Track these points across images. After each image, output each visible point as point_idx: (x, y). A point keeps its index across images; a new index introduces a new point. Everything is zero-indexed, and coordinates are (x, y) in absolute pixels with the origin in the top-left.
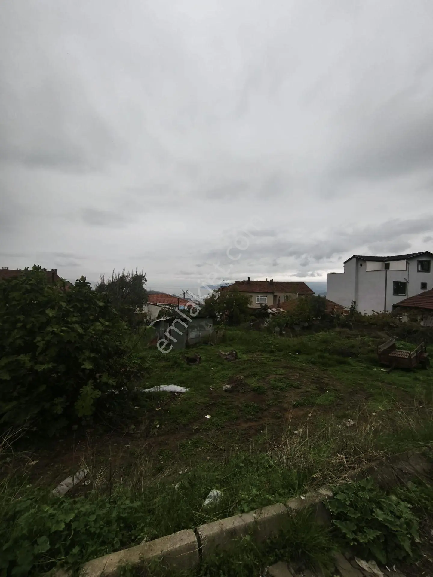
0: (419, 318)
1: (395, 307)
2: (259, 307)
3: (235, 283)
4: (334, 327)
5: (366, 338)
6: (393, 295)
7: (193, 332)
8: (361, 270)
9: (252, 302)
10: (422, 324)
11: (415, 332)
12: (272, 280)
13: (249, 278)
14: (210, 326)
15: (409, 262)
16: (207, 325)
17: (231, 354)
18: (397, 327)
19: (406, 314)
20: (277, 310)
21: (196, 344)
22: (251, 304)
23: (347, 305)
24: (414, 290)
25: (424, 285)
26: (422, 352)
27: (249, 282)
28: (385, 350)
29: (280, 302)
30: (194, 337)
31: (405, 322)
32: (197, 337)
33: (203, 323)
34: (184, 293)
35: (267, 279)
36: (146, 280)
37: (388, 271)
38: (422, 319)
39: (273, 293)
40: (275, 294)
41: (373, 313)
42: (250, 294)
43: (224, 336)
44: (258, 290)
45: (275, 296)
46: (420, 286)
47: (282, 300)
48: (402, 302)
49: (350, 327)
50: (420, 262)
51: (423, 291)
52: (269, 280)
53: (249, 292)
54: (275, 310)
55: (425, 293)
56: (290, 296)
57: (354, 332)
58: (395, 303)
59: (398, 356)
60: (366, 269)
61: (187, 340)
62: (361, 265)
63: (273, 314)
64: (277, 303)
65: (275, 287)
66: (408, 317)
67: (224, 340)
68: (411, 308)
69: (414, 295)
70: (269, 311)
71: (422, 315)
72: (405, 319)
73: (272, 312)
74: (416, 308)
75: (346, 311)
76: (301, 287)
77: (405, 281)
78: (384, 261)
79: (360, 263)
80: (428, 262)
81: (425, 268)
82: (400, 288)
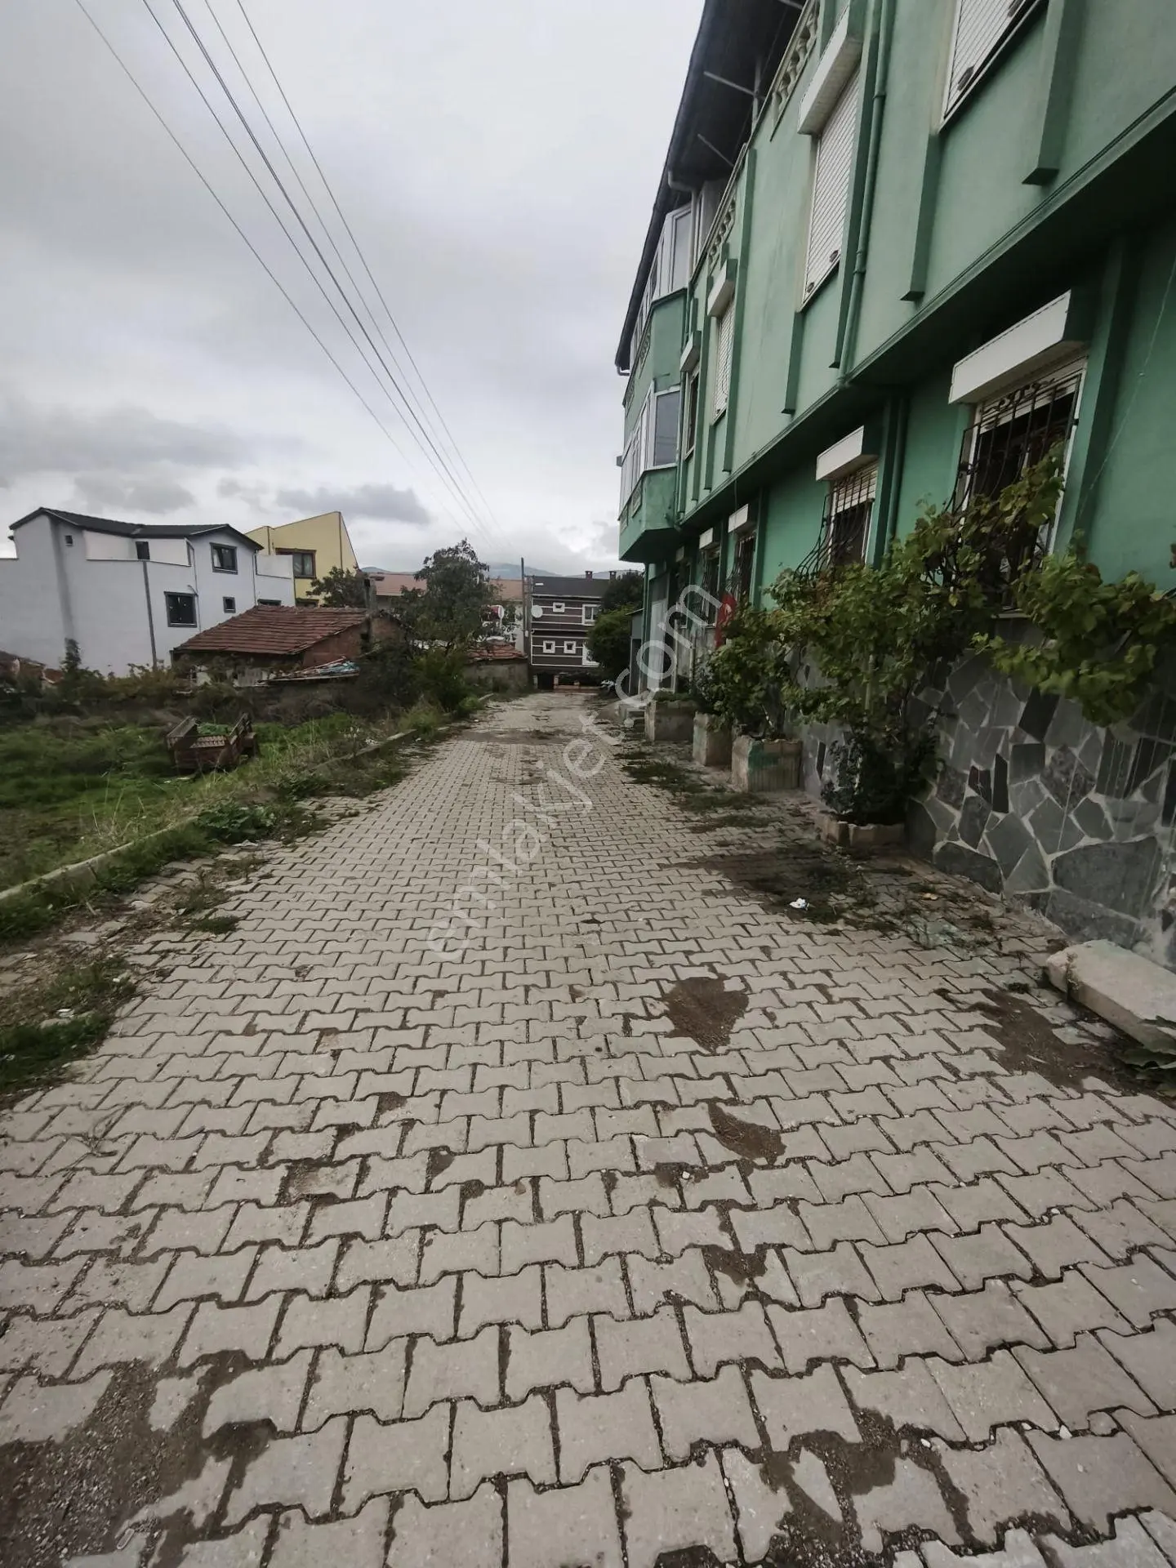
0: (229, 673)
1: (176, 654)
4: (30, 716)
5: (128, 731)
6: (170, 626)
8: (70, 553)
10: (236, 684)
11: (227, 700)
15: (193, 544)
18: (192, 696)
19: (203, 668)
24: (210, 615)
25: (229, 604)
26: (245, 732)
28: (181, 740)
31: (206, 683)
37: (148, 564)
38: (235, 677)
41: (132, 671)
46: (221, 604)
48: (191, 642)
49: (77, 712)
50: (217, 548)
51: (229, 616)
55: (233, 618)
57: (91, 721)
58: (177, 645)
59: (208, 745)
60: (83, 552)
62: (69, 540)
66: (208, 672)
68: (212, 654)
69: (214, 624)
71: (236, 665)
72: (203, 678)
74: (223, 653)
75: (52, 674)
77: (191, 592)
78: (134, 537)
79: (65, 532)
80: (232, 550)
81: (226, 562)
82: (181, 608)
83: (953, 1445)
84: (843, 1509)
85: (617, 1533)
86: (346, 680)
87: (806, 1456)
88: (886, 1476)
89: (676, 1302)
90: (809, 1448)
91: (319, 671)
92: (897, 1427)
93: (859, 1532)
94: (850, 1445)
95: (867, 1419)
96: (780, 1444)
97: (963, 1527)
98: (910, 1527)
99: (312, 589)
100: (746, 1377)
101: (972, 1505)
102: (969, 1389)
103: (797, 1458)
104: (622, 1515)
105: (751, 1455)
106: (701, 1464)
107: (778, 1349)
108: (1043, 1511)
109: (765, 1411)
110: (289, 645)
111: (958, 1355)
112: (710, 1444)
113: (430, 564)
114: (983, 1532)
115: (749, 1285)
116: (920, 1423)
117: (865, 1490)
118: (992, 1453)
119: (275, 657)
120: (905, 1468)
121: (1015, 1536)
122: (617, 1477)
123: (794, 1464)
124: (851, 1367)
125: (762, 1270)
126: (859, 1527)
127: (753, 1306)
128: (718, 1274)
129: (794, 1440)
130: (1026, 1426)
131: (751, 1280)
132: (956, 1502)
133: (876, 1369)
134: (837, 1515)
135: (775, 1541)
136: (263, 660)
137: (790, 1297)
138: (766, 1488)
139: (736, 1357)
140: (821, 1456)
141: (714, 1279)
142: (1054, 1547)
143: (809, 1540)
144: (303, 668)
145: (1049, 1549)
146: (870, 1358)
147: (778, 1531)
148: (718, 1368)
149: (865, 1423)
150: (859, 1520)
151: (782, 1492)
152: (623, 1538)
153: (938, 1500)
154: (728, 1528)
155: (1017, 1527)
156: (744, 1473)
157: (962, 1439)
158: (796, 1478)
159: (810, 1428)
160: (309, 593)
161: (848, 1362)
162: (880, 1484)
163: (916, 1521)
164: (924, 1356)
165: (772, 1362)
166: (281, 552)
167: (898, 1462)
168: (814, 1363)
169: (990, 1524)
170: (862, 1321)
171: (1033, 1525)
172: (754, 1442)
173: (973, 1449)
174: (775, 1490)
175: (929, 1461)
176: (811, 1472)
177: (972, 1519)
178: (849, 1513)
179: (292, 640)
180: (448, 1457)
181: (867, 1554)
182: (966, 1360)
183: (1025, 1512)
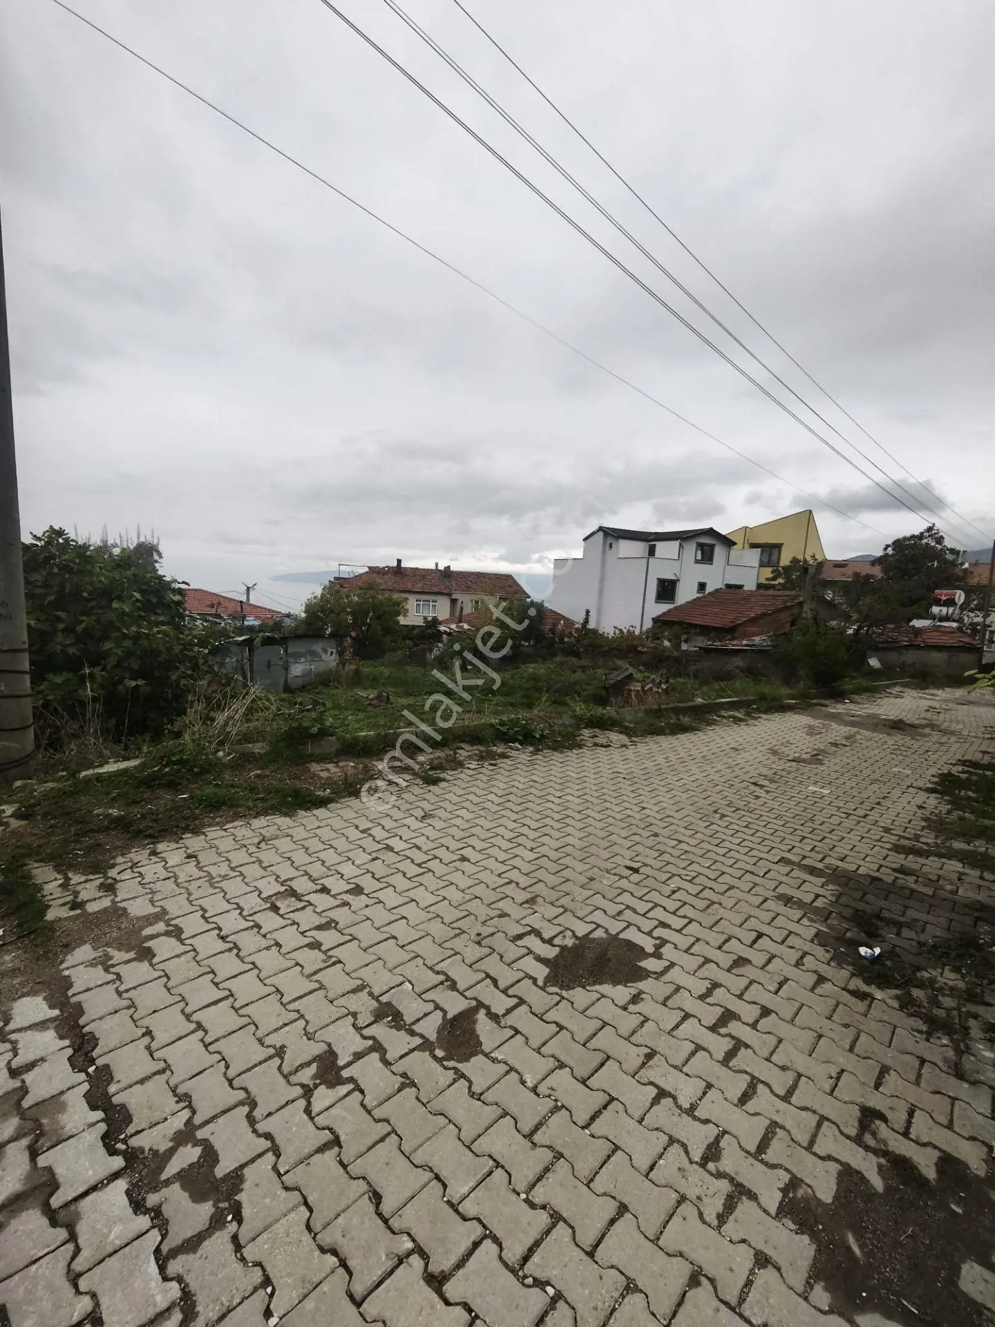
0: (682, 639)
1: (654, 622)
2: (420, 622)
3: (367, 570)
4: (553, 655)
6: (656, 602)
7: (297, 665)
8: (609, 552)
9: (407, 610)
12: (449, 567)
13: (399, 561)
14: (332, 653)
15: (684, 545)
16: (325, 651)
17: (379, 697)
18: (646, 652)
19: (668, 635)
20: (457, 627)
21: (304, 687)
22: (405, 615)
23: (578, 618)
24: (686, 593)
25: (702, 586)
27: (398, 570)
29: (464, 613)
30: (300, 674)
32: (307, 674)
33: (318, 647)
34: (248, 589)
35: (437, 564)
36: (160, 555)
37: (652, 560)
38: (686, 641)
39: (449, 595)
40: (454, 597)
42: (404, 595)
43: (357, 672)
44: (418, 587)
45: (454, 602)
46: (696, 587)
47: (468, 609)
48: (665, 614)
49: (578, 656)
50: (701, 546)
51: (698, 595)
52: (441, 567)
53: (401, 592)
54: (453, 626)
55: (700, 598)
56: (482, 600)
57: (584, 662)
58: (654, 616)
60: (617, 552)
61: (286, 680)
62: (611, 546)
63: (449, 634)
64: (457, 614)
65: (453, 582)
67: (357, 680)
68: (675, 623)
69: (685, 601)
70: (442, 628)
71: (688, 634)
73: (448, 630)
74: (680, 623)
75: (577, 630)
76: (504, 585)
77: (675, 578)
78: (648, 541)
79: (609, 540)
80: (712, 547)
81: (707, 556)
82: (666, 590)
83: (235, 1238)
84: (168, 1179)
85: (131, 1082)
86: (761, 652)
87: (198, 1151)
88: (197, 1197)
89: (280, 1052)
90: (204, 1151)
91: (745, 642)
92: (237, 1198)
93: (156, 1191)
94: (213, 1172)
95: (236, 1178)
96: (200, 1134)
97: (174, 1253)
98: (167, 1220)
99: (771, 576)
100: (241, 1103)
101: (191, 1257)
102: (287, 1240)
103: (194, 1146)
104: (142, 1082)
105: (189, 1122)
106: (177, 1102)
107: (270, 1114)
108: (199, 1308)
109: (221, 1120)
110: (726, 620)
111: (317, 1226)
112: (190, 1102)
113: (890, 551)
114: (174, 1267)
115: (315, 1084)
116: (246, 1212)
117: (184, 1188)
118: (239, 1267)
119: (715, 629)
120: (207, 1209)
121: (174, 1290)
122: (163, 1071)
123: (190, 1145)
124: (274, 1158)
125: (331, 1085)
126: (159, 1190)
127: (298, 1091)
128: (314, 1065)
129: (206, 1140)
130: (269, 1290)
131: (320, 1084)
132: (192, 1245)
133: (280, 1175)
134: (164, 1177)
135: (142, 1150)
136: (705, 630)
137: (316, 1108)
138: (171, 1136)
139: (253, 1095)
140: (200, 1157)
141: (308, 1064)
142: (173, 1317)
143: (146, 1166)
144: (733, 639)
145: (170, 1314)
146: (287, 1168)
147: (147, 1149)
148: (241, 1088)
149: (232, 1177)
150: (163, 1190)
151: (171, 1144)
152: (131, 1087)
153: (189, 1233)
154: (144, 1125)
155: (183, 1290)
156: (178, 1122)
157: (242, 1242)
158: (181, 1149)
159: (217, 1146)
160: (767, 579)
161: (278, 1156)
162: (191, 1196)
163: (171, 1222)
164: (306, 1204)
165: (258, 1113)
166: (753, 546)
167: (210, 1203)
168: (268, 1136)
169: (180, 1271)
170: (318, 1157)
171: (186, 1302)
172: (198, 1120)
173: (236, 1252)
174: (171, 1140)
175: (217, 1222)
176: (189, 1155)
177: (181, 1258)
178: (168, 1183)
179: (731, 617)
180: (154, 1012)
181: (144, 1199)
182: (316, 1234)
183: (194, 1295)
